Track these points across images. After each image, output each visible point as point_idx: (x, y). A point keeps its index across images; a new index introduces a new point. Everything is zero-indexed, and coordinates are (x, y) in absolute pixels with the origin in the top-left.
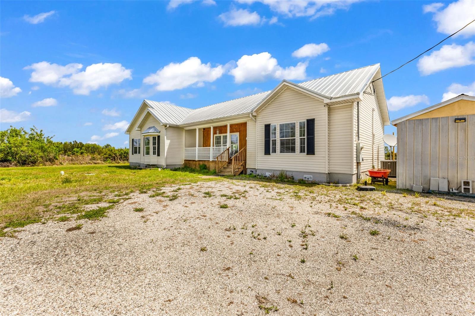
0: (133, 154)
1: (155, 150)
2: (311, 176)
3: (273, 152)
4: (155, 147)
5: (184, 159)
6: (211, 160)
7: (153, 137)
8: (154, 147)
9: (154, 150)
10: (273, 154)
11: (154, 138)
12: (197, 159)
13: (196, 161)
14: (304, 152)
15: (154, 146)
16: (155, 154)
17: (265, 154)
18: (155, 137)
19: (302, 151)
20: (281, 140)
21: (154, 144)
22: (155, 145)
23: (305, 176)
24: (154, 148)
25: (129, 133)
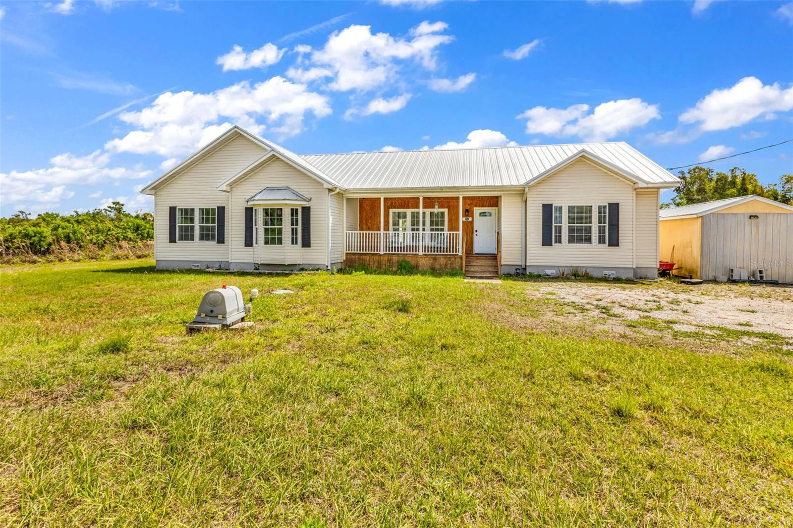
0: (172, 240)
1: (296, 234)
2: (614, 272)
3: (556, 242)
4: (296, 229)
5: (345, 252)
6: (421, 253)
7: (292, 210)
8: (293, 229)
9: (293, 234)
10: (556, 244)
11: (294, 212)
12: (382, 253)
13: (381, 255)
14: (604, 242)
15: (294, 227)
16: (296, 243)
17: (543, 245)
18: (297, 210)
19: (601, 241)
20: (569, 226)
21: (294, 222)
22: (297, 225)
23: (605, 272)
24: (294, 232)
25: (153, 192)
